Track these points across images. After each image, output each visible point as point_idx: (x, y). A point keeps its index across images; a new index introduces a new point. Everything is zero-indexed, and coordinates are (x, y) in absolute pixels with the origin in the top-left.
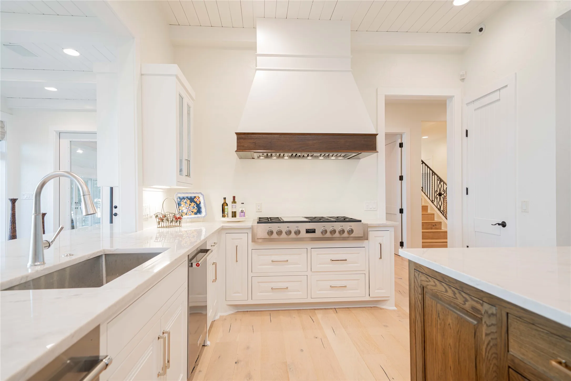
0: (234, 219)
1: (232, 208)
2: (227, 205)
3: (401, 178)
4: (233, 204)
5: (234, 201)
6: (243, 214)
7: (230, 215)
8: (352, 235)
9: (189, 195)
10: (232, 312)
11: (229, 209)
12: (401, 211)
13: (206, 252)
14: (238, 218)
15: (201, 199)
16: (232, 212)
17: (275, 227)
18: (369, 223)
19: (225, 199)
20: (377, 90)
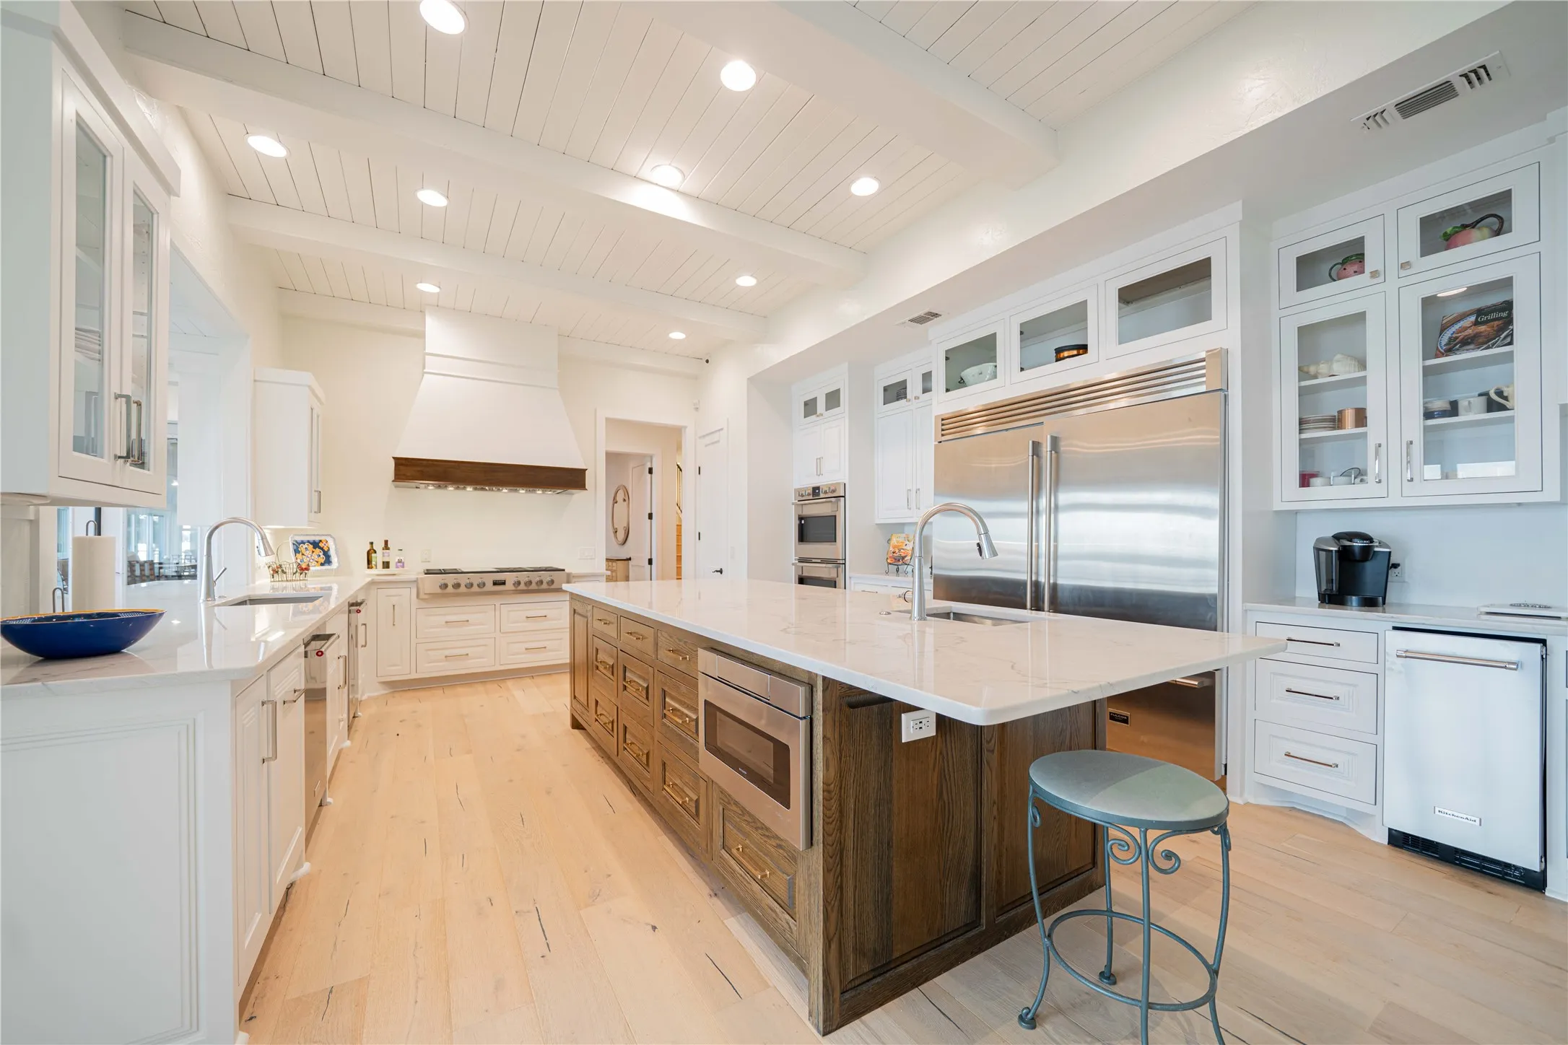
0: (386, 571)
1: (383, 556)
2: (375, 552)
3: (650, 516)
4: (385, 551)
5: (386, 547)
6: (401, 564)
7: (380, 565)
8: (553, 587)
9: (312, 539)
10: (387, 692)
11: (378, 558)
12: (650, 562)
13: (328, 639)
14: (392, 569)
15: (331, 544)
16: (383, 562)
17: (450, 579)
18: (573, 572)
19: (372, 543)
20: (596, 410)
